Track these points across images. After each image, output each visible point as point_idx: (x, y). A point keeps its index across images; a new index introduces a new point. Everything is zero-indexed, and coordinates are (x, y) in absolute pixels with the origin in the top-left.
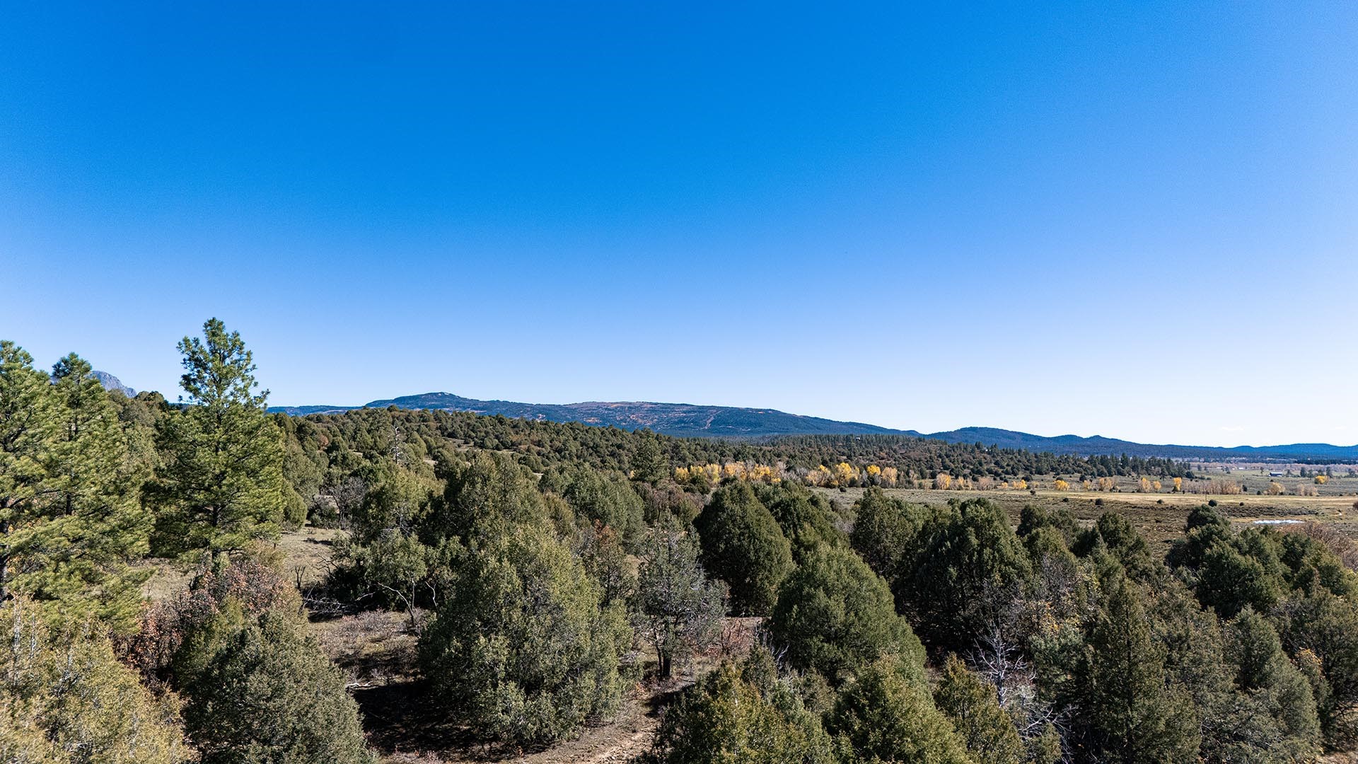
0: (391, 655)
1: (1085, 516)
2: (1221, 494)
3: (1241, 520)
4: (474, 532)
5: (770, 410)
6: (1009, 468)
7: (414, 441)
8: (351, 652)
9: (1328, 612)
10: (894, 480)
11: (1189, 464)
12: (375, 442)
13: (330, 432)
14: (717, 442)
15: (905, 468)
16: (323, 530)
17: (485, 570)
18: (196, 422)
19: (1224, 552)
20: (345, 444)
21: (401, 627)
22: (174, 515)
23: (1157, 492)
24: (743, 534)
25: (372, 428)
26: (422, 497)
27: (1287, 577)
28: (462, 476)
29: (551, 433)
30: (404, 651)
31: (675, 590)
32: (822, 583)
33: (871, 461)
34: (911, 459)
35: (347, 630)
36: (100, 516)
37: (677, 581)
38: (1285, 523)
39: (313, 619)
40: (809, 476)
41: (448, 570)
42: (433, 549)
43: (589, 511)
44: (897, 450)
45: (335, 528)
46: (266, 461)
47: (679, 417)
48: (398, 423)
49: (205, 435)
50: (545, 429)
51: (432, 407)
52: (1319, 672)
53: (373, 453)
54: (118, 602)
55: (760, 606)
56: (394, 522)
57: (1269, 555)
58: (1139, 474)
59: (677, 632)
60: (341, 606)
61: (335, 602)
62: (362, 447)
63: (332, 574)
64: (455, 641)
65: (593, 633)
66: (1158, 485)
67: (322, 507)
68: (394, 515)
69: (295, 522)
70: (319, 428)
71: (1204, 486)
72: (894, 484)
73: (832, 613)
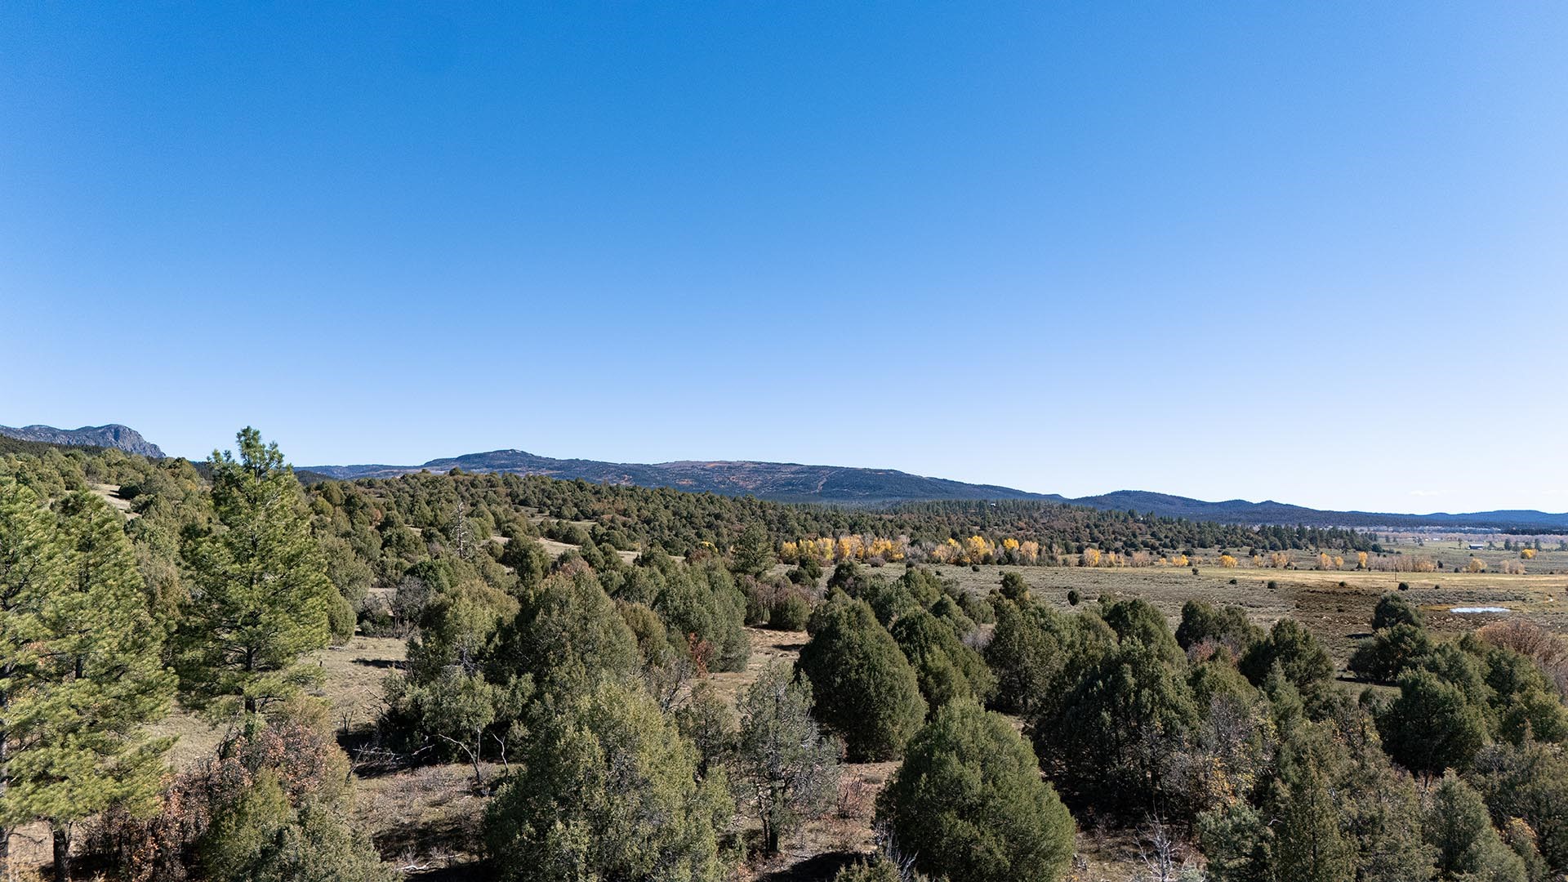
0: (453, 824)
1: (1256, 604)
2: (1412, 571)
3: (1436, 608)
4: (549, 682)
5: (891, 470)
6: (1168, 541)
7: (480, 515)
8: (407, 821)
9: (1543, 773)
10: (1034, 556)
11: (1376, 535)
12: (436, 515)
13: (384, 504)
14: (829, 510)
15: (1048, 541)
16: (375, 639)
17: (563, 740)
18: (227, 550)
19: (1419, 677)
20: (401, 520)
21: (465, 785)
22: (201, 660)
23: (1338, 569)
24: (862, 666)
25: (432, 498)
26: (490, 626)
27: (1492, 703)
28: (536, 601)
29: (639, 501)
30: (468, 819)
31: (783, 750)
32: (956, 747)
33: (1009, 532)
34: (1054, 529)
35: (402, 791)
36: (115, 675)
37: (785, 739)
38: (1488, 612)
39: (363, 773)
40: (937, 551)
41: (519, 724)
42: (502, 689)
43: (683, 622)
44: (1038, 519)
45: (389, 637)
46: (308, 594)
47: (787, 478)
48: (462, 489)
49: (237, 566)
50: (631, 496)
51: (501, 466)
52: (1533, 846)
53: (434, 531)
54: (136, 778)
55: (882, 749)
56: (457, 658)
57: (1471, 677)
58: (1317, 547)
59: (785, 801)
60: (396, 757)
61: (389, 752)
62: (420, 522)
63: (385, 715)
64: (528, 826)
65: (688, 811)
66: (1341, 562)
67: (374, 612)
68: (457, 649)
69: (343, 634)
70: (371, 498)
71: (1393, 562)
72: (1034, 561)
73: (967, 783)
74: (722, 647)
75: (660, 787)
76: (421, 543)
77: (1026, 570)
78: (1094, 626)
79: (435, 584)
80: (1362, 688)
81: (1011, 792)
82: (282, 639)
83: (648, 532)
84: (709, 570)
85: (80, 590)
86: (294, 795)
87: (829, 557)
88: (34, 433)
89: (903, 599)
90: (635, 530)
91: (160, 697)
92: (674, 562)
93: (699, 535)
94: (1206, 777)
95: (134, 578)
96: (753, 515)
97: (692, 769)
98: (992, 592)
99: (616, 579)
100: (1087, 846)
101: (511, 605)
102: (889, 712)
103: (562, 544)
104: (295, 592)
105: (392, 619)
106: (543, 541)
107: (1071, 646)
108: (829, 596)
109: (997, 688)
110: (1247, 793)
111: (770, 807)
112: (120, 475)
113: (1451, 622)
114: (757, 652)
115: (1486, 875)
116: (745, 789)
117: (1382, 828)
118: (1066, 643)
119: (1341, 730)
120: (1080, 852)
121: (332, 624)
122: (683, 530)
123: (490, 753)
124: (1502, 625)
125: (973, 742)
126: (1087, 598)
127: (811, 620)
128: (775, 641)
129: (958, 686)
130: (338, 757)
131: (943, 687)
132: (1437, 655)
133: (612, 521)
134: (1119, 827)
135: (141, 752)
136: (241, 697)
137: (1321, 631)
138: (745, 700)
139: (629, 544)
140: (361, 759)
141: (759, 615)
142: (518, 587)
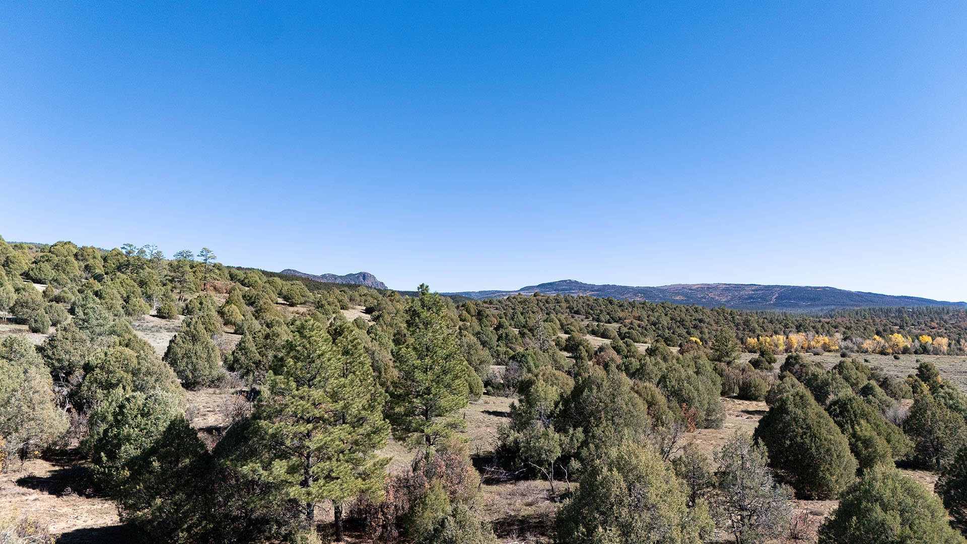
0: (539, 518)
4: (592, 436)
5: (827, 287)
7: (551, 321)
8: (513, 514)
10: (945, 348)
12: (526, 321)
13: (498, 315)
14: (781, 315)
15: (956, 337)
16: (494, 397)
17: (601, 476)
18: (414, 353)
20: (507, 324)
21: (545, 494)
22: (403, 413)
24: (805, 433)
25: (524, 311)
26: (556, 397)
28: (582, 384)
29: (648, 311)
30: (548, 516)
31: (747, 491)
32: (879, 499)
33: (923, 330)
34: (961, 328)
35: (510, 495)
36: (361, 422)
37: (749, 484)
39: (488, 482)
40: (865, 344)
41: (575, 461)
42: (565, 437)
43: (677, 395)
44: (948, 321)
45: (502, 396)
46: (455, 377)
47: (749, 294)
48: (541, 304)
49: (419, 361)
50: (643, 308)
51: (563, 290)
53: (526, 331)
54: (372, 480)
55: (823, 491)
56: (538, 416)
59: (751, 525)
60: (506, 473)
61: (502, 470)
62: (518, 325)
63: (499, 447)
64: (581, 527)
65: (683, 527)
67: (493, 381)
68: (538, 411)
69: (477, 394)
70: (491, 311)
72: (945, 352)
73: (889, 527)
74: (705, 413)
75: (664, 509)
76: (519, 338)
77: (938, 358)
79: (526, 365)
81: (925, 535)
82: (443, 402)
83: (654, 331)
84: (695, 359)
85: (344, 376)
86: (451, 494)
87: (782, 348)
88: (326, 278)
89: (837, 383)
90: (646, 329)
91: (383, 436)
92: (671, 352)
93: (689, 333)
95: (369, 370)
96: (726, 319)
97: (685, 499)
98: (910, 376)
99: (634, 364)
101: (569, 382)
102: (827, 466)
103: (600, 338)
104: (449, 376)
105: (503, 385)
106: (589, 338)
108: (781, 377)
109: (915, 451)
111: (740, 528)
112: (366, 301)
114: (730, 414)
116: (722, 514)
121: (471, 389)
122: (677, 330)
123: (559, 476)
125: (893, 497)
127: (768, 395)
128: (742, 407)
129: (881, 449)
130: (474, 475)
131: (870, 450)
133: (631, 323)
135: (374, 465)
136: (423, 434)
138: (720, 455)
139: (642, 339)
140: (487, 473)
141: (731, 390)
142: (574, 367)
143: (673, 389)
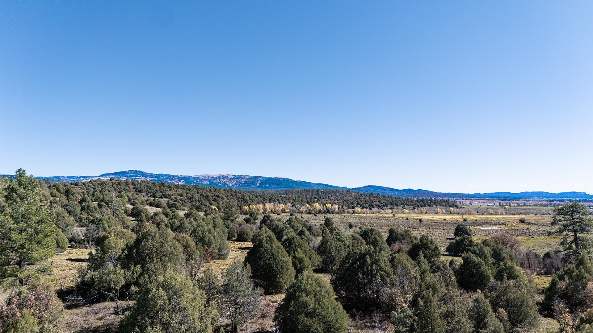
0: (106, 327)
1: (415, 227)
2: (468, 214)
3: (476, 228)
4: (147, 269)
5: (285, 178)
6: (384, 204)
7: (122, 197)
8: (87, 326)
9: (510, 292)
10: (337, 210)
11: (456, 201)
12: (103, 197)
13: (82, 193)
14: (262, 193)
15: (342, 204)
16: (76, 249)
17: (151, 294)
18: (11, 219)
19: (469, 256)
20: (89, 199)
21: (112, 311)
23: (443, 214)
24: (271, 258)
25: (102, 190)
26: (123, 246)
27: (494, 264)
28: (142, 236)
29: (187, 190)
30: (113, 324)
31: (239, 293)
32: (305, 290)
33: (328, 201)
34: (344, 200)
35: (86, 314)
37: (240, 289)
38: (493, 229)
39: (69, 307)
40: (301, 209)
41: (134, 286)
42: (128, 271)
43: (202, 241)
44: (338, 196)
45: (82, 248)
46: (46, 236)
47: (245, 181)
48: (115, 186)
49: (15, 225)
50: (184, 188)
51: (131, 176)
52: (506, 318)
53: (103, 204)
55: (278, 289)
56: (109, 260)
57: (487, 255)
58: (436, 206)
59: (240, 313)
60: (83, 300)
61: (80, 298)
62: (97, 200)
63: (79, 283)
64: (137, 328)
65: (202, 319)
66: (444, 211)
67: (76, 238)
68: (109, 256)
69: (63, 248)
70: (76, 190)
71: (462, 211)
72: (337, 212)
73: (309, 304)
74: (218, 250)
75: (190, 310)
76: (97, 208)
77: (334, 215)
78: (357, 239)
79: (102, 226)
80: (450, 258)
81: (325, 306)
82: (34, 254)
83: (190, 203)
84: (214, 219)
86: (39, 318)
87: (261, 211)
89: (288, 229)
90: (185, 202)
92: (200, 215)
93: (211, 204)
94: (395, 297)
96: (232, 195)
97: (203, 302)
98: (321, 225)
99: (176, 223)
100: (353, 324)
101: (133, 236)
102: (281, 275)
103: (155, 208)
104: (40, 235)
105: (84, 241)
106: (148, 207)
107: (349, 246)
108: (260, 228)
109: (322, 263)
110: (410, 302)
111: (234, 315)
113: (481, 233)
114: (232, 251)
115: (490, 330)
116: (224, 309)
117: (455, 315)
118: (347, 245)
119: (442, 276)
120: (350, 326)
121: (58, 244)
122: (204, 202)
123: (122, 297)
124: (497, 234)
125: (311, 288)
126: (355, 226)
127: (253, 238)
128: (239, 246)
129: (307, 264)
130: (58, 303)
131: (302, 264)
132: (475, 248)
133: (176, 198)
134: (364, 316)
136: (17, 278)
137: (437, 237)
138: (225, 274)
139: (182, 208)
140: (68, 301)
141: (233, 236)
142: (136, 227)
143: (199, 237)
